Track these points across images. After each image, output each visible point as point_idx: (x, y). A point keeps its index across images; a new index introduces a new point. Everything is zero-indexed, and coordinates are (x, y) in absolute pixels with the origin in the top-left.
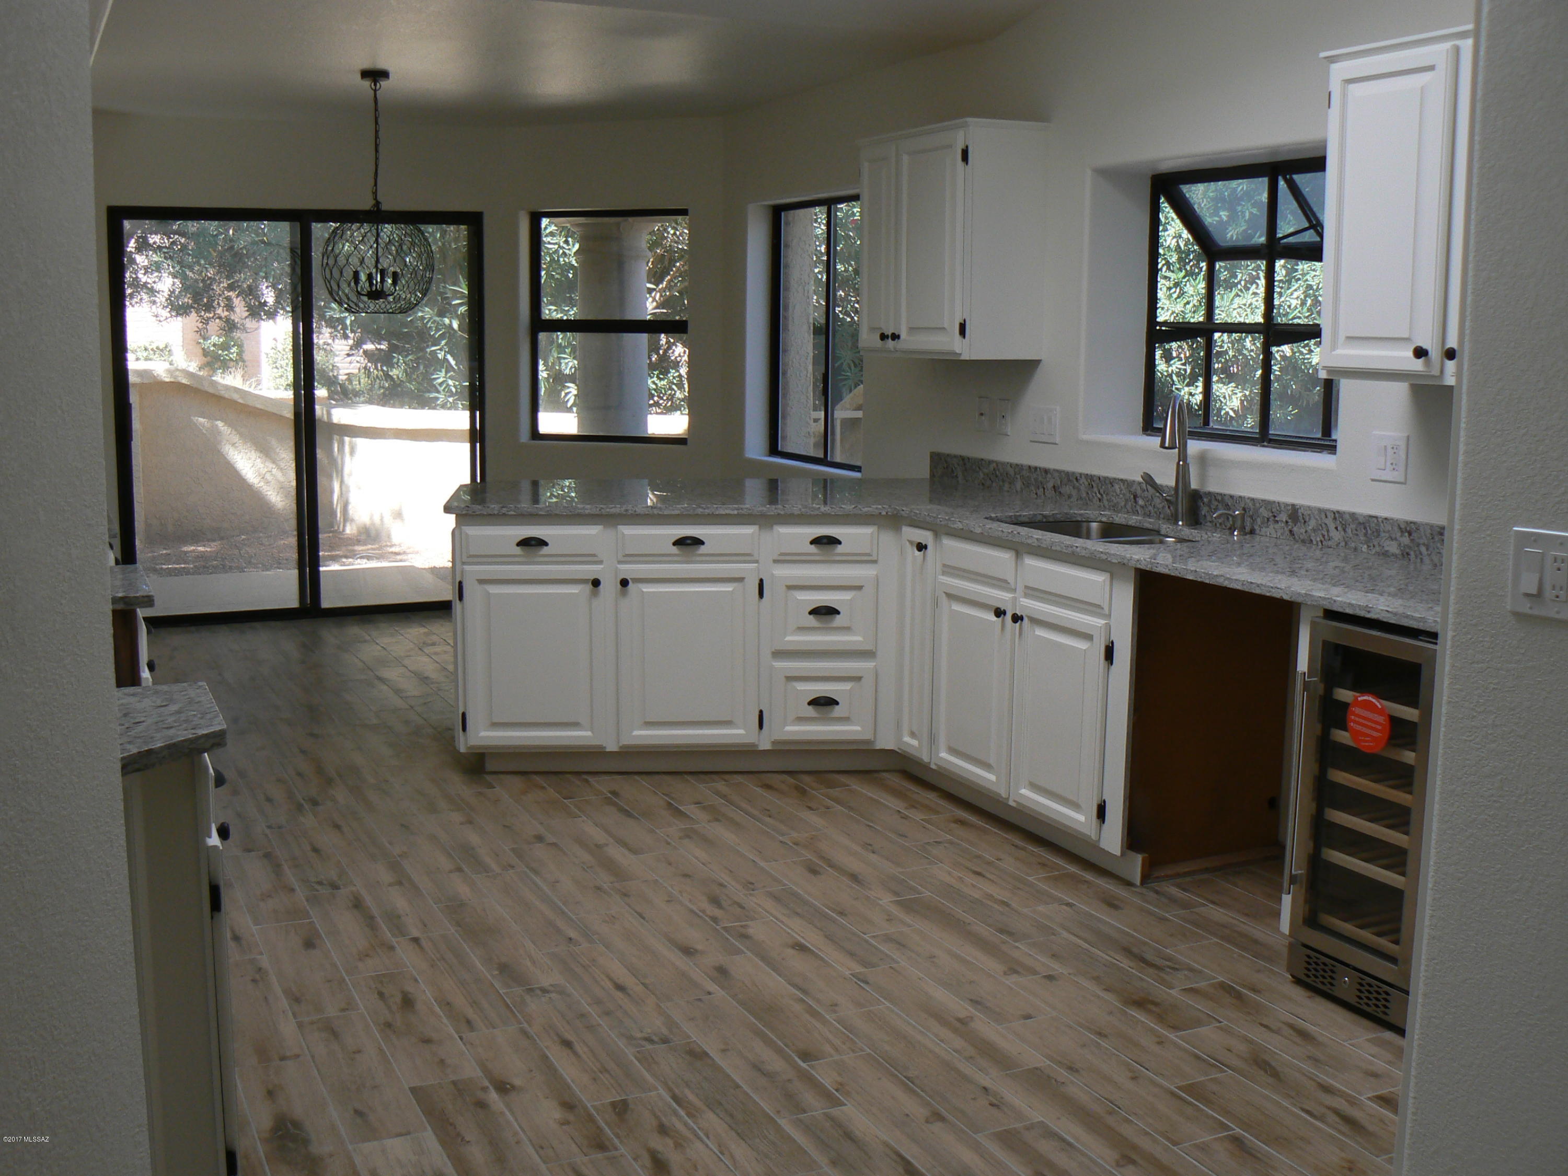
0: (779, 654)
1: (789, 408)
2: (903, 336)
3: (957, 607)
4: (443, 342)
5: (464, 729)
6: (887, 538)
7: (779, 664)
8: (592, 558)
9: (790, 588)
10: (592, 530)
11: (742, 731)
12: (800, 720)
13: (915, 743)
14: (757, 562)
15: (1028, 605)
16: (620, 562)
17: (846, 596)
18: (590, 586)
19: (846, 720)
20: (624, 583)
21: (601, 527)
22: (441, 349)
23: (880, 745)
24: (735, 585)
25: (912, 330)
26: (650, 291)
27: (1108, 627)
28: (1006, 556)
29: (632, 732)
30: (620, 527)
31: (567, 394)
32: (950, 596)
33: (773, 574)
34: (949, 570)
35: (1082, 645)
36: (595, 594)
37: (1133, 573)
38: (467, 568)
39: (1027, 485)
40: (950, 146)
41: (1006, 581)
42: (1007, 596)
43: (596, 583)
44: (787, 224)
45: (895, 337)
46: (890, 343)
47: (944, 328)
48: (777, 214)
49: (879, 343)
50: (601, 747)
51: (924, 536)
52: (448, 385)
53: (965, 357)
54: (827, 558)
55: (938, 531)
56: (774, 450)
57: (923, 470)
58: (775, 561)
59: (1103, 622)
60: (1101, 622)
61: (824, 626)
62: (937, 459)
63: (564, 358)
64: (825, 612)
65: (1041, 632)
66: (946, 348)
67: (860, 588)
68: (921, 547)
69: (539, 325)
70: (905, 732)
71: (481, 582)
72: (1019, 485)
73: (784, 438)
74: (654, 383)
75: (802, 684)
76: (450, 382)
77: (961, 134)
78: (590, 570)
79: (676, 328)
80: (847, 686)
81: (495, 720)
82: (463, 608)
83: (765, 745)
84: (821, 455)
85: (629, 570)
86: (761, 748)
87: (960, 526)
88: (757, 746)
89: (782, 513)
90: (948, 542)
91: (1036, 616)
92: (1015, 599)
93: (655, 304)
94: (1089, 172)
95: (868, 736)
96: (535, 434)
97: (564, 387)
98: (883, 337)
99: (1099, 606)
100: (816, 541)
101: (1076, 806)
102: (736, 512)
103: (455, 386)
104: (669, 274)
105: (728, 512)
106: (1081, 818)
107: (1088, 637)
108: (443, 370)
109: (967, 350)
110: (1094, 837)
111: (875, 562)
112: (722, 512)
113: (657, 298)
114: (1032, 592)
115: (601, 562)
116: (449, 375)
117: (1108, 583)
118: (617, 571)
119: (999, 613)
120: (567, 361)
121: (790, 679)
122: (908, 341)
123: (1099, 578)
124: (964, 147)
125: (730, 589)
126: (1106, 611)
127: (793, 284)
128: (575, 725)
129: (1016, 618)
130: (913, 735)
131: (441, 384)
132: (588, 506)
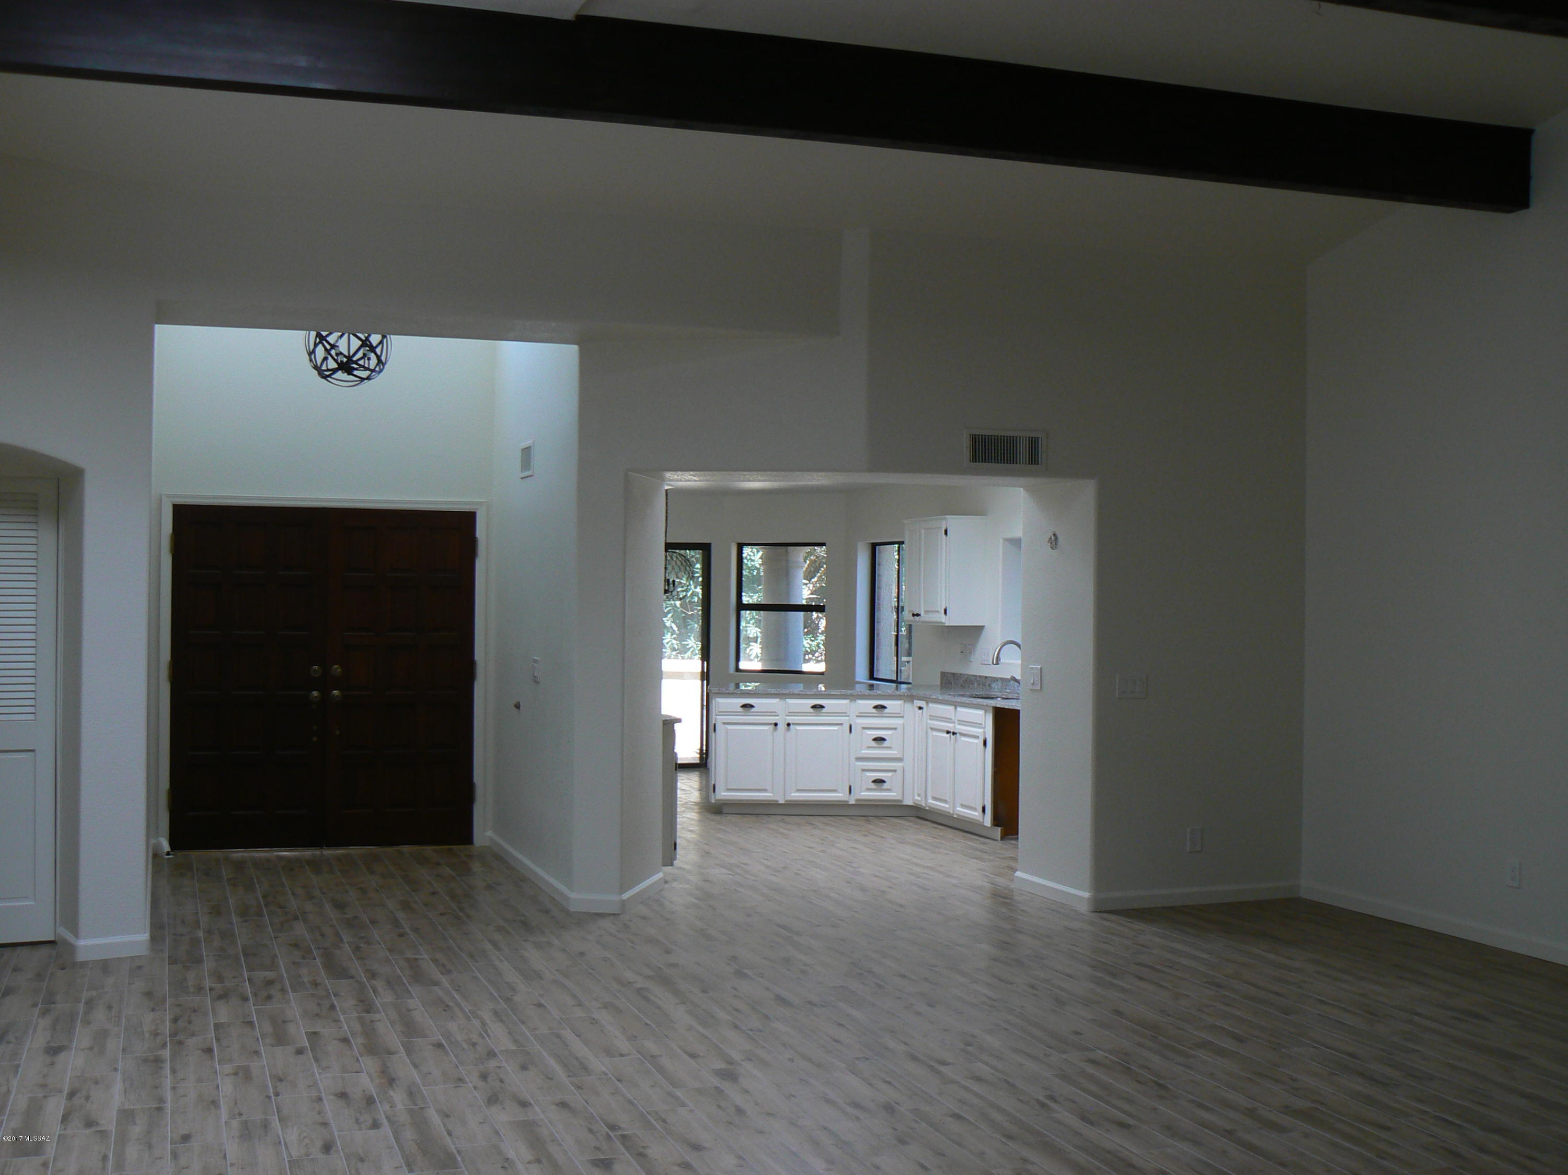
0: (859, 759)
1: (881, 654)
2: (922, 614)
3: (935, 733)
4: (670, 615)
5: (714, 791)
6: (908, 706)
7: (858, 763)
8: (774, 714)
9: (864, 728)
10: (775, 701)
11: (841, 795)
12: (869, 790)
13: (919, 799)
14: (848, 716)
15: (959, 728)
16: (787, 716)
17: (890, 732)
18: (773, 726)
19: (889, 790)
20: (789, 725)
21: (778, 699)
22: (668, 620)
23: (905, 803)
24: (839, 726)
25: (926, 612)
26: (806, 584)
27: (985, 732)
28: (951, 708)
29: (791, 794)
30: (787, 700)
31: (751, 650)
32: (932, 729)
33: (856, 722)
34: (932, 717)
35: (975, 741)
36: (775, 730)
37: (991, 709)
38: (718, 717)
39: (979, 685)
40: (940, 528)
41: (951, 719)
42: (951, 725)
43: (776, 725)
44: (880, 552)
45: (918, 615)
46: (917, 618)
47: (938, 611)
48: (874, 547)
49: (912, 618)
50: (777, 801)
51: (922, 704)
52: (672, 644)
53: (947, 624)
54: (880, 715)
55: (928, 700)
56: (872, 677)
57: (938, 681)
58: (857, 716)
59: (982, 730)
60: (981, 730)
61: (878, 746)
62: (943, 674)
63: (750, 627)
64: (879, 740)
65: (963, 739)
66: (939, 620)
67: (895, 729)
68: (920, 708)
69: (741, 606)
70: (916, 794)
71: (724, 723)
72: (976, 684)
73: (878, 671)
74: (808, 643)
75: (868, 772)
76: (674, 642)
77: (944, 522)
78: (773, 719)
79: (820, 609)
80: (890, 774)
81: (729, 788)
82: (715, 735)
83: (852, 802)
84: (895, 679)
85: (790, 719)
86: (850, 803)
87: (934, 697)
88: (848, 802)
89: (860, 694)
90: (931, 705)
91: (962, 732)
92: (955, 726)
93: (810, 592)
94: (1001, 541)
95: (899, 798)
96: (738, 669)
97: (750, 645)
98: (914, 615)
99: (981, 724)
100: (876, 707)
101: (974, 809)
102: (839, 693)
103: (677, 644)
104: (818, 572)
105: (835, 693)
106: (976, 814)
107: (977, 737)
108: (669, 634)
109: (948, 621)
110: (981, 820)
111: (903, 717)
112: (833, 693)
113: (811, 588)
114: (961, 722)
115: (778, 716)
116: (673, 637)
117: (984, 714)
118: (785, 720)
119: (948, 732)
120: (751, 628)
121: (864, 770)
122: (924, 617)
123: (981, 712)
124: (945, 528)
125: (836, 728)
126: (983, 726)
127: (883, 585)
128: (765, 790)
129: (954, 734)
130: (919, 795)
131: (667, 643)
132: (773, 690)
